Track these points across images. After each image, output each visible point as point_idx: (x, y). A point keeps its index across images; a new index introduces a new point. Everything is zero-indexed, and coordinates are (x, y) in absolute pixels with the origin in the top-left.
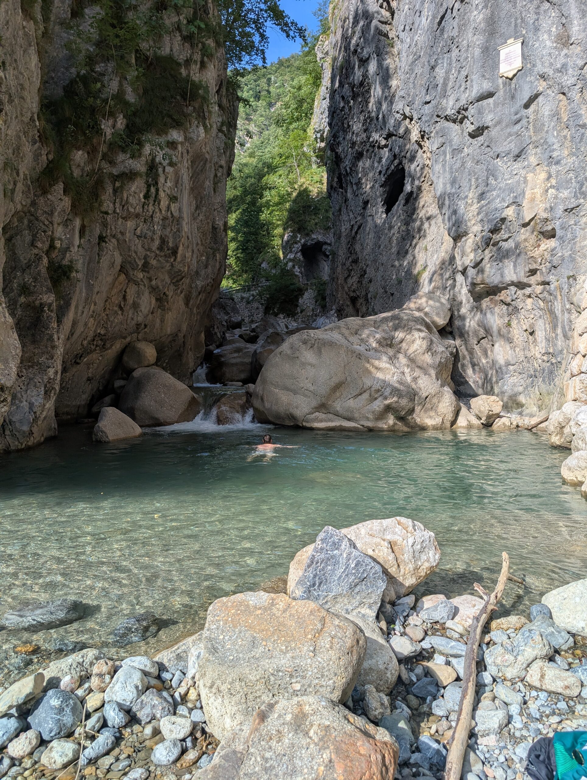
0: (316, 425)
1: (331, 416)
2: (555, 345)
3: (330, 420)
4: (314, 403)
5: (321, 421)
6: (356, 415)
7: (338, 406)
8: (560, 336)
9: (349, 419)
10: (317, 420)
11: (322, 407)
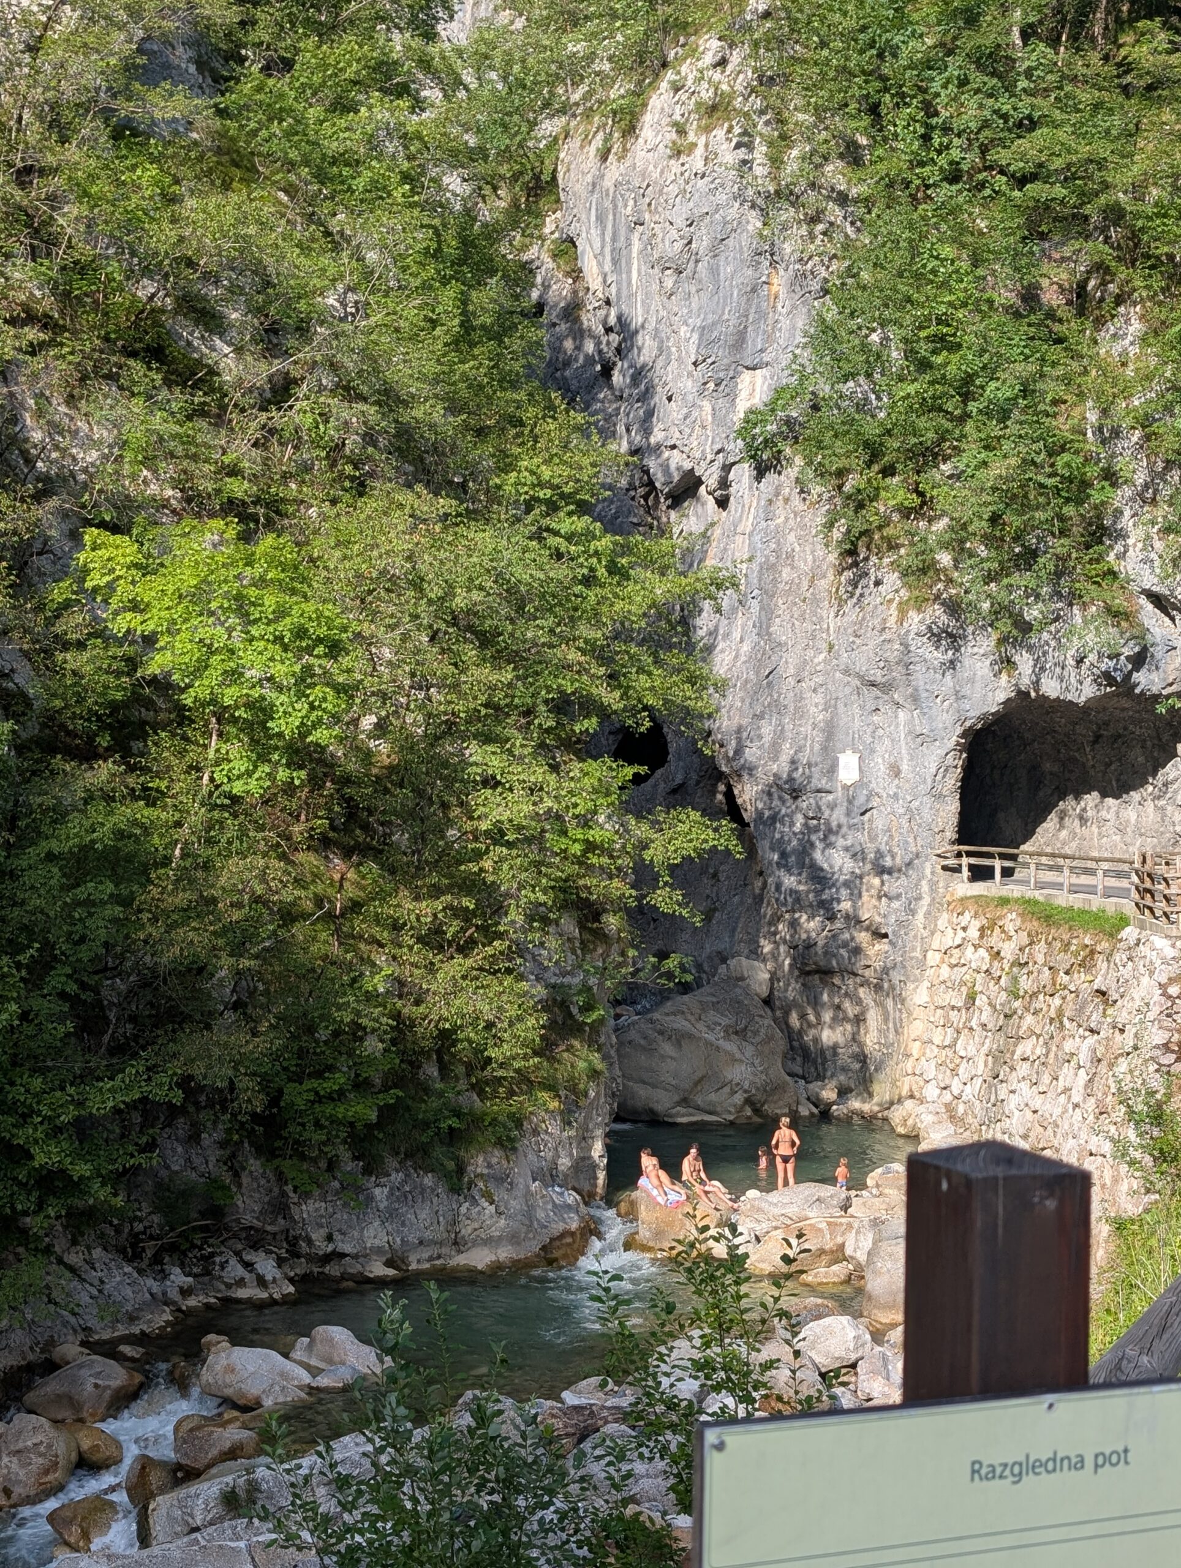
0: (680, 1120)
1: (691, 1110)
2: (886, 1037)
3: (691, 1115)
4: (676, 1098)
5: (683, 1116)
6: (719, 1109)
7: (699, 1100)
8: (892, 1030)
9: (711, 1113)
10: (678, 1115)
11: (685, 1101)
